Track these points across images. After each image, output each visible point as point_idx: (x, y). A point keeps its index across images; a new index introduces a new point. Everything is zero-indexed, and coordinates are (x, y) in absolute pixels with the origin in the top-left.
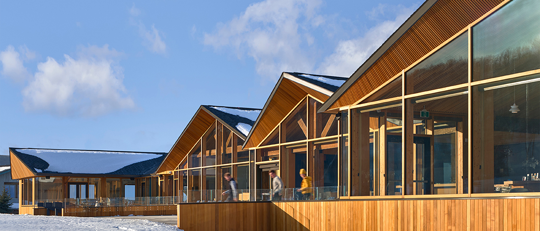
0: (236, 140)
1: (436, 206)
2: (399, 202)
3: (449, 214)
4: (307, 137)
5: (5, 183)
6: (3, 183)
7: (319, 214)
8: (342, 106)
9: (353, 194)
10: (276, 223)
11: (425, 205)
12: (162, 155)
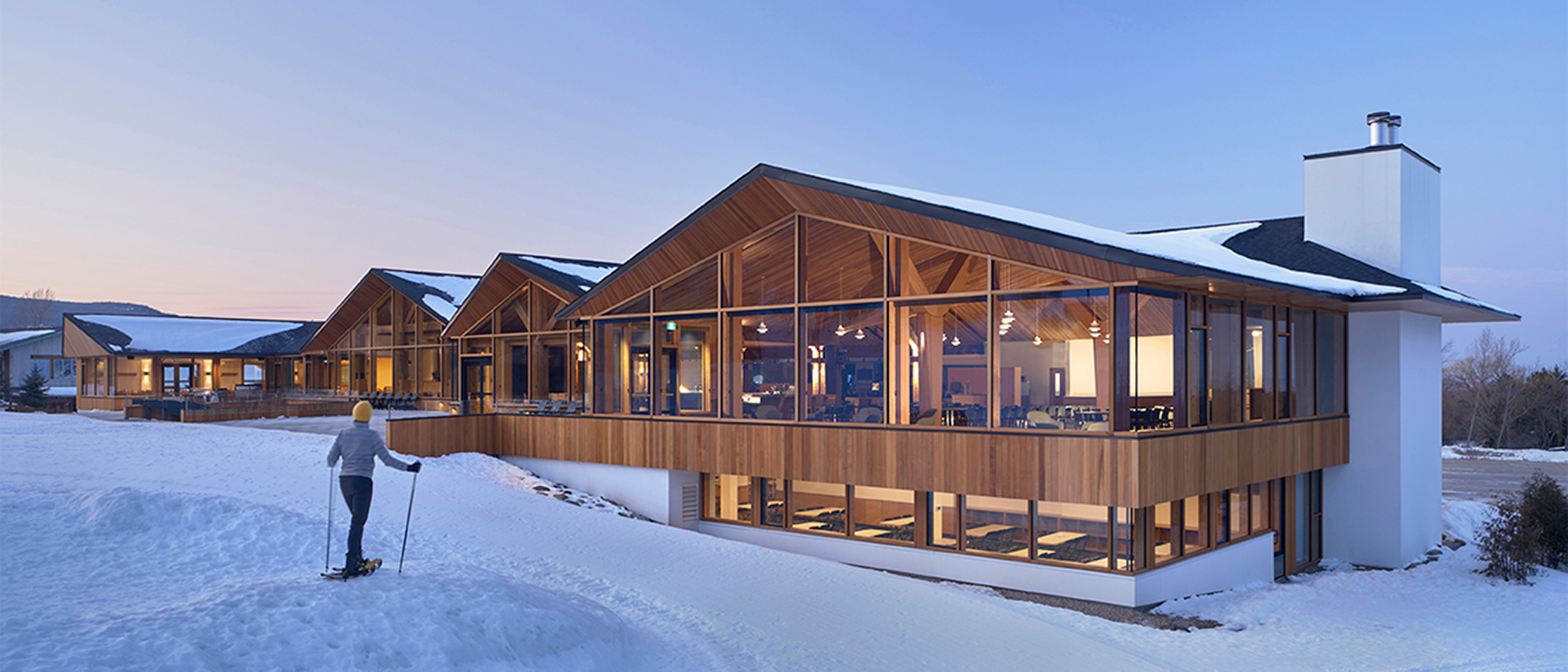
0: (421, 316)
1: (685, 429)
2: (647, 422)
3: (699, 437)
4: (529, 329)
5: (32, 357)
6: (29, 357)
7: (556, 432)
8: (583, 315)
9: (596, 411)
10: (503, 438)
11: (675, 427)
12: (301, 325)
